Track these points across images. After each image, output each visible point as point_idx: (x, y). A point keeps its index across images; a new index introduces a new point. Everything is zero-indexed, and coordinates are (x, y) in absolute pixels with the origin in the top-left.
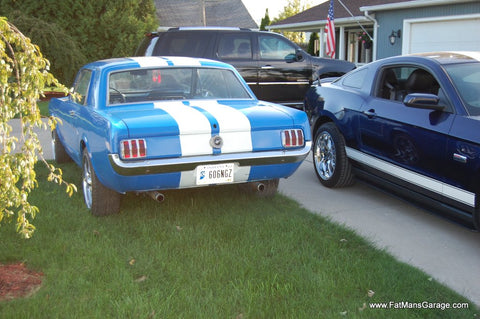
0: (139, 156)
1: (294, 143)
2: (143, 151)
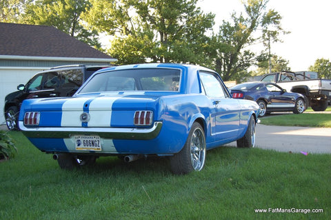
0: (33, 123)
1: (142, 122)
2: (35, 120)
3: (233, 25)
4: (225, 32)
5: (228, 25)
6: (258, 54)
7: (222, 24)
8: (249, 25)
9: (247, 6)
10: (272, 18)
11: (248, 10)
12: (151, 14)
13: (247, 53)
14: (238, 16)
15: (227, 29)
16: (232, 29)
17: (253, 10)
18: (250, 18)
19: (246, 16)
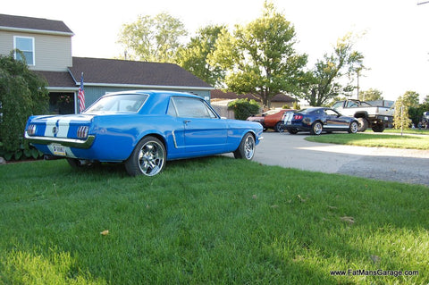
3: (325, 63)
4: (319, 67)
5: (322, 63)
6: (345, 86)
7: (316, 62)
8: (338, 63)
9: (336, 48)
10: (356, 57)
11: (337, 51)
12: (258, 54)
13: (336, 85)
14: (329, 56)
15: (321, 67)
16: (324, 66)
17: (341, 51)
18: (338, 57)
19: (335, 56)
